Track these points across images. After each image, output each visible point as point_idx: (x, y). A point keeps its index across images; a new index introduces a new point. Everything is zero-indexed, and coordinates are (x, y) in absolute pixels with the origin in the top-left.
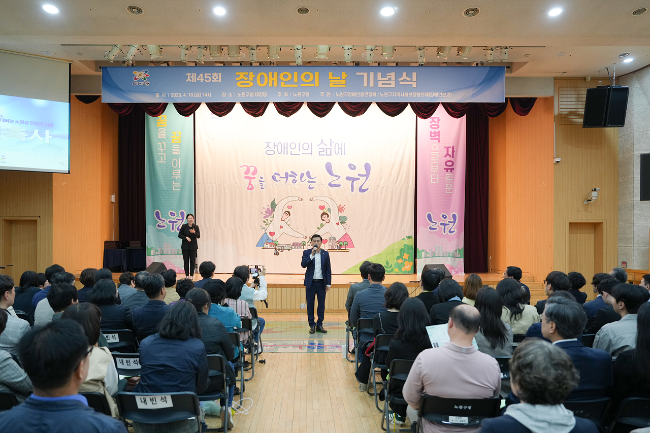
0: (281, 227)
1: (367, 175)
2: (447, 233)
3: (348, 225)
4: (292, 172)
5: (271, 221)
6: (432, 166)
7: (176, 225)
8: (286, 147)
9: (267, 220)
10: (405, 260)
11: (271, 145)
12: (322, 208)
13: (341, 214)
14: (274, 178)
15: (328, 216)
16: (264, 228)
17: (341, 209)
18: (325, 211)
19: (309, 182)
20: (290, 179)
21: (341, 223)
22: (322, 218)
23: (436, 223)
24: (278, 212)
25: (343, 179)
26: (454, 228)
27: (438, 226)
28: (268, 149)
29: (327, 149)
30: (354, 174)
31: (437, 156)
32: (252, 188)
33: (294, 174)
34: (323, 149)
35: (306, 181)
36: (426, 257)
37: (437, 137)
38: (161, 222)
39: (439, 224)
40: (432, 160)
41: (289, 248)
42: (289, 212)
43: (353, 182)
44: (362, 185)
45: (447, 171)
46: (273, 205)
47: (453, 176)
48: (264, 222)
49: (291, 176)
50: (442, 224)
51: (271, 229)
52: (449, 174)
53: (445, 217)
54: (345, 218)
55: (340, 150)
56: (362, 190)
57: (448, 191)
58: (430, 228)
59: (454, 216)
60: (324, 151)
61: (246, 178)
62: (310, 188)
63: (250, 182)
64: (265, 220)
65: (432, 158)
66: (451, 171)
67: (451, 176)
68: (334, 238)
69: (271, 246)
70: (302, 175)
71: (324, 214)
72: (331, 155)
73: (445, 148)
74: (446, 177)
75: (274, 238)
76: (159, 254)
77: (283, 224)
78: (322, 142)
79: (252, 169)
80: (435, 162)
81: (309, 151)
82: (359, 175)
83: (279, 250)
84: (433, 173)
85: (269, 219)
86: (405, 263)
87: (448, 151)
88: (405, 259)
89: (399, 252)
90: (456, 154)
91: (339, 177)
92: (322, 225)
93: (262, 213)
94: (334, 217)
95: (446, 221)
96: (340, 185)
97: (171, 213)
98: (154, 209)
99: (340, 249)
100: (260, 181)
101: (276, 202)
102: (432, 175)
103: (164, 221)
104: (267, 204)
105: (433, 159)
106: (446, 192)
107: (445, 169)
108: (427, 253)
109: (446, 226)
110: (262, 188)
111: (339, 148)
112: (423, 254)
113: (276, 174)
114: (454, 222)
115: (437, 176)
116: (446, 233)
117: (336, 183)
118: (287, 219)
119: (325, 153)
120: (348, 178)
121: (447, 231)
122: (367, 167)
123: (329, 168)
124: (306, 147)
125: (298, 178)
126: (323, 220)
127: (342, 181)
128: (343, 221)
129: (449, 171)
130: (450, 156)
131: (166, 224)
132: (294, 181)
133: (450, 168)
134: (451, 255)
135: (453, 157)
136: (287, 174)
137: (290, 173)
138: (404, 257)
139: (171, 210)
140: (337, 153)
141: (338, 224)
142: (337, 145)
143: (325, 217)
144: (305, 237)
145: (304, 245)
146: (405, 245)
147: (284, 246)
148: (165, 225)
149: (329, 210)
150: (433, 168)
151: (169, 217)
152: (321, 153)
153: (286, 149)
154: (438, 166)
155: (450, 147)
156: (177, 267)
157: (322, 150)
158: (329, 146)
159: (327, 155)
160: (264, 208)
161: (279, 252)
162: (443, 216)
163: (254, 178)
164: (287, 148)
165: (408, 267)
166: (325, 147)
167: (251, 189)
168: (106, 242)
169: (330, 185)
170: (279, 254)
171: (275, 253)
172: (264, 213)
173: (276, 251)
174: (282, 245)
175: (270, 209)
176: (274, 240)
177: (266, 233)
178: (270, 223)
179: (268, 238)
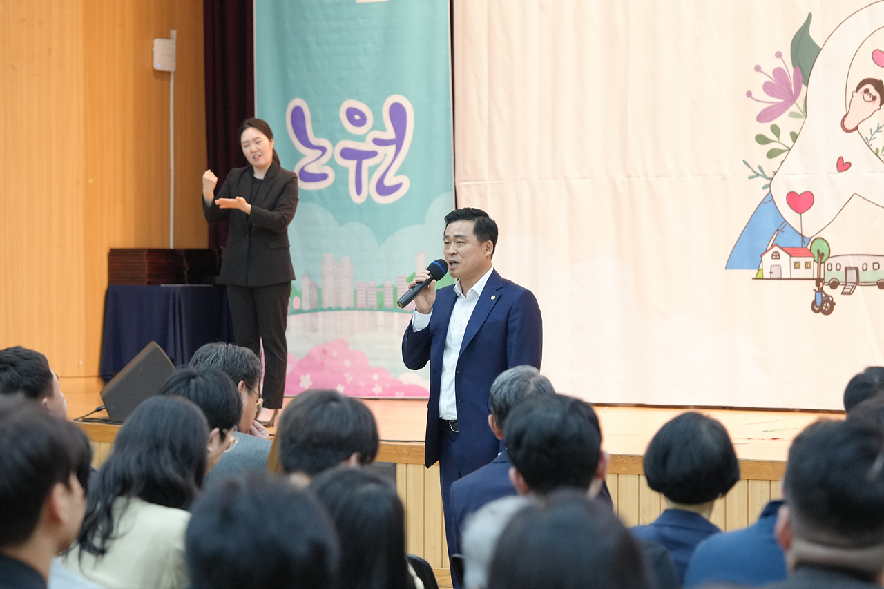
0: (843, 166)
5: (794, 136)
7: (372, 170)
9: (776, 130)
16: (759, 173)
24: (830, 85)
38: (310, 154)
42: (879, 85)
46: (803, 52)
48: (762, 140)
51: (792, 177)
64: (766, 129)
69: (797, 265)
75: (808, 224)
76: (306, 307)
77: (851, 148)
83: (834, 285)
85: (784, 122)
93: (749, 94)
97: (351, 113)
98: (286, 97)
101: (816, 35)
103: (323, 150)
104: (773, 51)
118: (872, 123)
131: (331, 162)
139: (351, 96)
147: (857, 262)
148: (328, 170)
151: (343, 130)
156: (379, 370)
160: (758, 68)
161: (836, 294)
168: (117, 257)
170: (833, 304)
171: (814, 303)
172: (760, 94)
173: (821, 291)
174: (845, 262)
175: (790, 71)
176: (809, 232)
177: (769, 199)
178: (789, 142)
179: (783, 225)
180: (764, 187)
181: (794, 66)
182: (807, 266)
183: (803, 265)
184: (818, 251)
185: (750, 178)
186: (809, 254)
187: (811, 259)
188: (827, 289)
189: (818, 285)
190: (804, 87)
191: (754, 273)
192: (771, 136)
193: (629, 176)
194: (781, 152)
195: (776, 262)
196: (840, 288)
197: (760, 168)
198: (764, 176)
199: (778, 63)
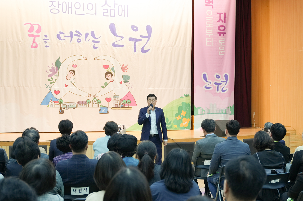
0: (66, 86)
1: (149, 37)
2: (220, 92)
3: (131, 84)
4: (76, 31)
5: (56, 80)
6: (207, 30)
8: (70, 6)
9: (52, 78)
10: (183, 117)
11: (56, 4)
12: (106, 67)
13: (124, 74)
14: (58, 36)
15: (112, 75)
16: (48, 87)
17: (124, 69)
18: (109, 70)
19: (93, 41)
20: (75, 38)
21: (125, 82)
22: (106, 77)
23: (211, 83)
24: (63, 70)
25: (126, 39)
26: (226, 88)
27: (212, 85)
28: (53, 7)
29: (110, 10)
30: (136, 35)
31: (211, 21)
32: (36, 47)
33: (78, 34)
34: (107, 10)
35: (91, 41)
36: (202, 114)
37: (211, 4)
39: (213, 83)
40: (207, 24)
41: (74, 106)
42: (74, 71)
43: (135, 43)
44: (144, 46)
45: (220, 35)
46: (58, 64)
47: (225, 40)
48: (49, 80)
49: (76, 35)
50: (216, 83)
51: (56, 87)
52: (221, 37)
53: (218, 77)
54: (128, 77)
55: (123, 11)
56: (143, 51)
57: (221, 53)
58: (206, 87)
59: (226, 76)
60: (107, 12)
61: (30, 35)
62: (94, 48)
63: (34, 40)
65: (207, 22)
66: (223, 35)
67: (223, 39)
68: (118, 97)
69: (56, 105)
70: (87, 35)
71: (108, 73)
72: (114, 16)
73: (218, 13)
74: (219, 41)
75: (58, 97)
77: (68, 82)
78: (106, 3)
79: (36, 28)
80: (209, 27)
81: (93, 12)
82: (141, 36)
83: (64, 108)
84: (208, 36)
85: (54, 77)
86: (183, 120)
87: (220, 17)
88: (182, 116)
89: (178, 109)
90: (228, 20)
91: (123, 38)
92: (106, 84)
93: (46, 71)
94: (118, 76)
95: (219, 81)
96: (123, 46)
99: (123, 107)
100: (44, 39)
101: (61, 61)
102: (207, 38)
104: (52, 63)
105: (208, 23)
106: (219, 54)
107: (218, 33)
108: (202, 110)
109: (220, 86)
110: (46, 47)
111: (122, 10)
112: (199, 111)
113: (60, 33)
114: (226, 82)
115: (211, 40)
116: (219, 91)
117: (120, 43)
118: (72, 78)
119: (108, 14)
120: (131, 39)
121: (220, 90)
122: (149, 29)
123: (113, 29)
124: (90, 7)
125: (83, 37)
126: (107, 79)
127: (125, 42)
128: (126, 80)
129: (222, 35)
130: (223, 22)
132: (79, 41)
133: (222, 32)
134: (224, 112)
135: (225, 22)
136: (71, 33)
137: (74, 33)
138: (182, 114)
140: (120, 14)
141: (121, 83)
142: (120, 7)
143: (109, 76)
144: (89, 96)
145: (89, 103)
146: (183, 103)
147: (69, 104)
149: (113, 69)
150: (208, 31)
152: (105, 14)
153: (70, 9)
154: (212, 30)
155: (223, 14)
157: (106, 11)
158: (112, 8)
159: (111, 16)
160: (48, 66)
161: (64, 110)
162: (217, 76)
163: (38, 36)
164: (72, 8)
165: (186, 123)
166: (109, 8)
167: (35, 47)
169: (114, 45)
170: (64, 112)
171: (59, 112)
172: (49, 71)
173: (61, 109)
174: (66, 104)
175: (55, 67)
176: (58, 98)
177: (50, 92)
178: (55, 81)
179: (53, 97)
180: (49, 89)
181: (56, 66)
182: (58, 105)
183: (57, 104)
184: (61, 102)
185: (46, 87)
186: (59, 102)
187: (59, 103)
188: (62, 109)
189: (60, 108)
190: (58, 71)
191: (47, 106)
192: (51, 80)
193: (19, 86)
194: (53, 83)
195: (52, 104)
196: (65, 109)
197: (49, 86)
198: (49, 87)
199: (53, 66)
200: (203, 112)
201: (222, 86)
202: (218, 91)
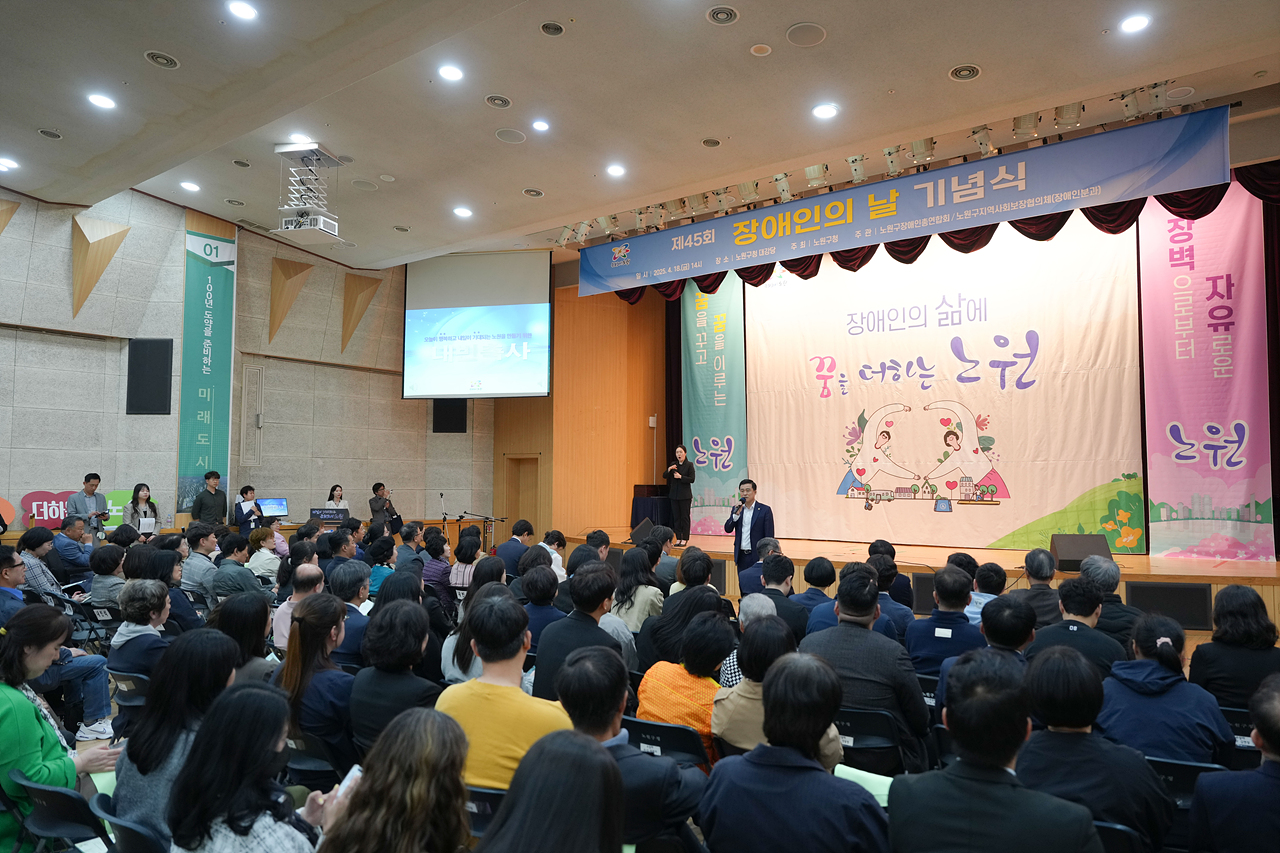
0: (875, 460)
1: (1032, 355)
2: (1222, 467)
3: (996, 454)
4: (892, 361)
5: (859, 450)
6: (1177, 323)
7: (721, 460)
8: (881, 318)
9: (853, 448)
10: (1122, 524)
11: (857, 318)
12: (945, 422)
13: (982, 433)
14: (862, 374)
15: (957, 438)
16: (847, 462)
17: (981, 423)
18: (952, 427)
19: (921, 376)
20: (889, 374)
21: (983, 450)
22: (946, 441)
23: (1193, 445)
24: (870, 434)
25: (984, 365)
26: (1240, 456)
27: (1197, 449)
28: (853, 324)
29: (953, 313)
30: (1005, 355)
31: (1188, 300)
32: (829, 395)
33: (895, 365)
34: (947, 313)
35: (917, 375)
36: (1169, 519)
37: (1187, 260)
38: (699, 455)
39: (1200, 446)
40: (1176, 309)
41: (889, 497)
42: (888, 433)
43: (1003, 370)
44: (1023, 375)
45: (1216, 330)
46: (862, 422)
47: (1234, 340)
48: (848, 451)
49: (890, 368)
50: (1207, 447)
51: (858, 463)
52: (1221, 335)
53: (1213, 430)
54: (991, 440)
55: (978, 311)
56: (1021, 385)
57: (1219, 372)
58: (1178, 456)
59: (1239, 429)
60: (947, 318)
61: (818, 377)
62: (924, 387)
63: (825, 383)
64: (849, 448)
65: (1176, 305)
66: (1227, 329)
67: (1227, 339)
68: (970, 479)
70: (910, 365)
71: (949, 433)
72: (960, 323)
73: (1208, 279)
74: (1214, 343)
75: (864, 479)
77: (878, 454)
78: (944, 301)
79: (828, 363)
80: (1184, 314)
81: (921, 321)
82: (1015, 355)
83: (872, 500)
84: (1180, 337)
85: (855, 445)
86: (1123, 531)
87: (1215, 286)
88: (1120, 522)
89: (1107, 507)
90: (1240, 291)
91: (977, 363)
92: (947, 455)
94: (969, 438)
95: (1218, 440)
96: (978, 378)
97: (713, 441)
98: (693, 435)
99: (981, 500)
100: (840, 381)
101: (866, 416)
102: (1177, 342)
103: (704, 453)
104: (851, 421)
105: (1179, 306)
106: (1216, 376)
107: (1209, 325)
108: (1171, 510)
109: (1220, 452)
110: (843, 393)
111: (976, 309)
112: (1164, 513)
113: (865, 366)
114: (1240, 442)
115: (1189, 344)
116: (1218, 467)
117: (972, 374)
118: (886, 446)
119: (949, 321)
120: (994, 364)
121: (1223, 461)
122: (1032, 339)
123: (957, 347)
124: (915, 313)
125: (902, 371)
126: (948, 445)
127: (983, 370)
128: (986, 445)
129: (1222, 329)
130: (1222, 297)
131: (707, 458)
132: (896, 378)
133: (1223, 321)
134: (1234, 516)
135: (1229, 297)
136: (883, 365)
137: (888, 364)
138: (1118, 518)
139: (713, 435)
140: (971, 318)
141: (976, 452)
142: (971, 303)
143: (951, 439)
144: (916, 478)
145: (915, 492)
146: (1119, 493)
148: (706, 460)
149: (959, 425)
150: (1180, 326)
151: (711, 446)
152: (943, 322)
153: (881, 322)
154: (1191, 322)
155: (1222, 277)
157: (944, 316)
158: (956, 308)
159: (953, 324)
161: (873, 503)
162: (1210, 429)
163: (832, 377)
164: (883, 320)
165: (1131, 538)
166: (950, 310)
167: (826, 396)
168: (637, 487)
169: (961, 379)
172: (847, 436)
174: (876, 493)
175: (857, 428)
176: (864, 482)
177: (851, 471)
178: (857, 452)
179: (855, 480)
193: (804, 463)
200: (1174, 515)
201: (1226, 454)
202: (1215, 465)
